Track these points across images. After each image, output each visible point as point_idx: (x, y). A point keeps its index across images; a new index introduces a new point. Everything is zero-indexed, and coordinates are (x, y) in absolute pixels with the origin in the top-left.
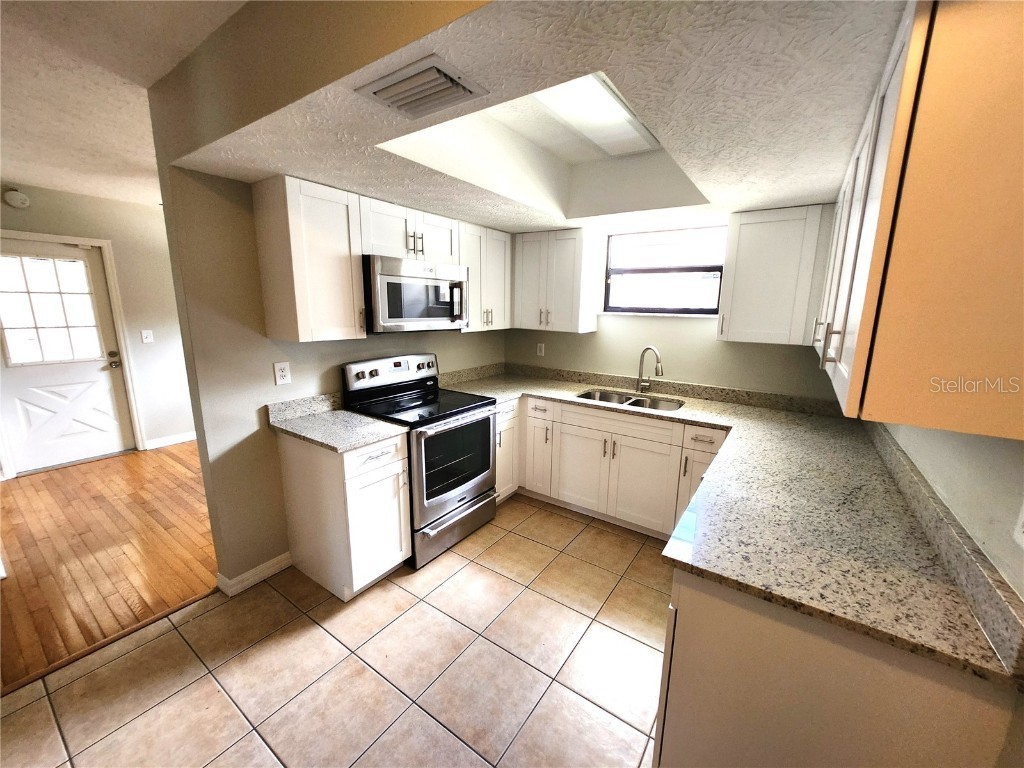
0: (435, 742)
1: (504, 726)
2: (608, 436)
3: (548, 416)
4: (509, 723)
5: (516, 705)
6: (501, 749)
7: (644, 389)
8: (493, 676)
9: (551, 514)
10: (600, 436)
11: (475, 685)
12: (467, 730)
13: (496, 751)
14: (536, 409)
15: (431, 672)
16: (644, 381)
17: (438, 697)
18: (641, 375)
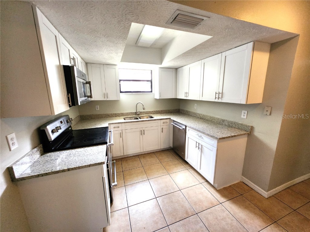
0: (184, 225)
1: (187, 206)
2: (141, 129)
3: (120, 129)
4: (187, 205)
5: (183, 201)
6: (192, 210)
7: (138, 115)
8: (172, 202)
9: (127, 160)
10: (139, 130)
11: (172, 207)
12: (184, 215)
13: (193, 211)
14: (114, 128)
15: (160, 216)
16: (138, 112)
17: (170, 218)
18: (137, 111)
